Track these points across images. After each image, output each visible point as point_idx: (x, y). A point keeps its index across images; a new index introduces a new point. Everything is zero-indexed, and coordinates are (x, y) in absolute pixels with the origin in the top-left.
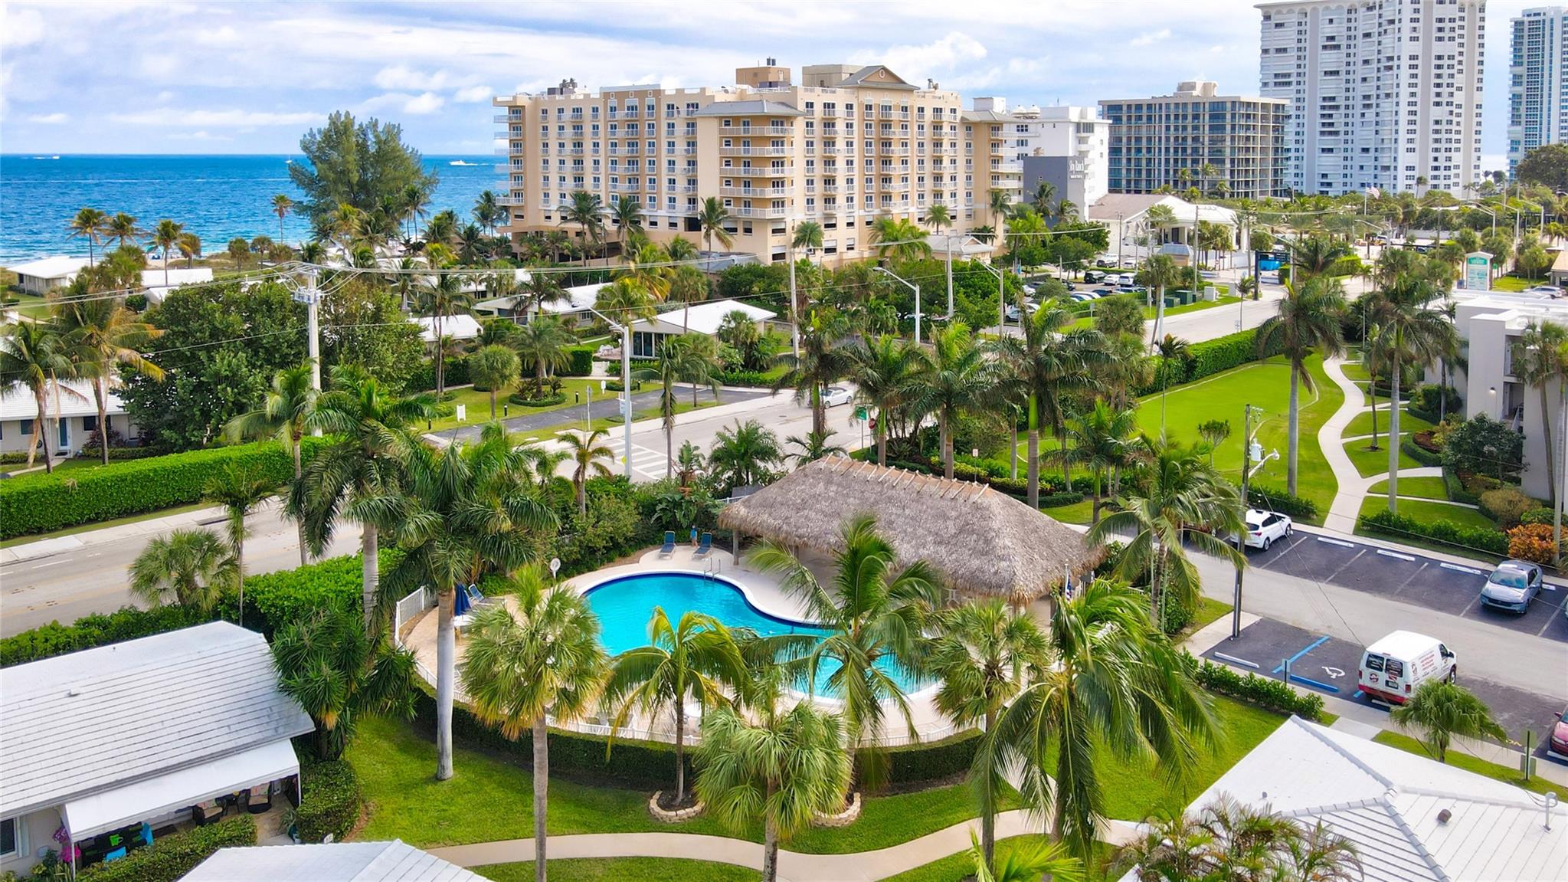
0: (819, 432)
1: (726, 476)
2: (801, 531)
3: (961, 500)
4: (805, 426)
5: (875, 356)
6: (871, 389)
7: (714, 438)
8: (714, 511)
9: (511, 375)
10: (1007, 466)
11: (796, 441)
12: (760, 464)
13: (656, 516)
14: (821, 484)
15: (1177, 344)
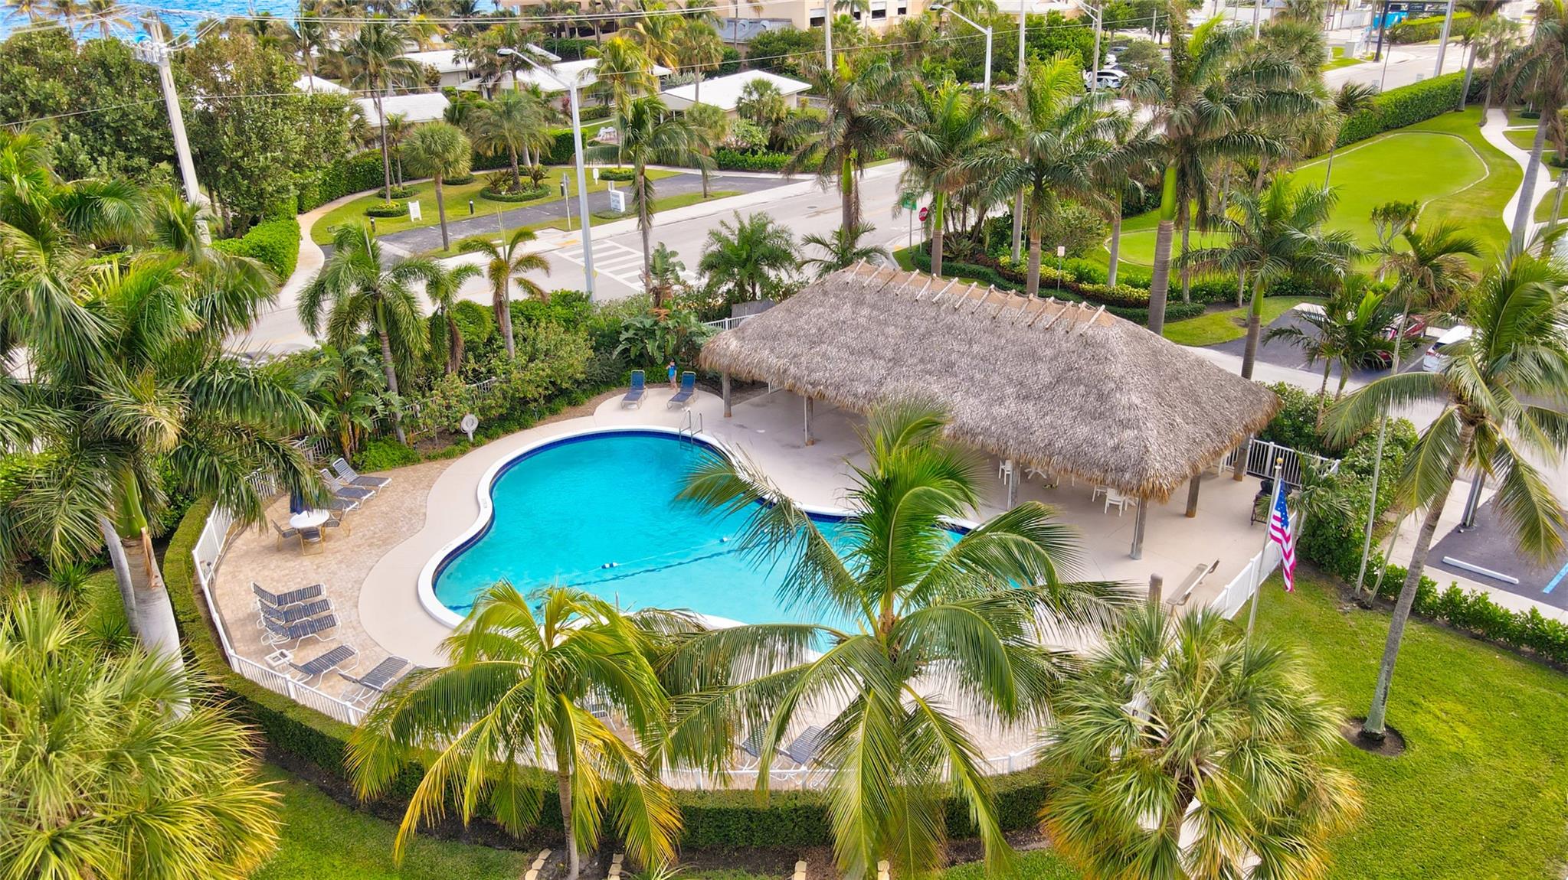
0: (852, 228)
1: (724, 289)
2: (817, 376)
3: (1060, 331)
4: (833, 221)
5: (931, 117)
6: (924, 163)
7: (705, 239)
8: (699, 340)
9: (457, 161)
10: (1102, 269)
11: (818, 241)
12: (772, 274)
13: (620, 348)
14: (848, 306)
15: (1361, 93)
